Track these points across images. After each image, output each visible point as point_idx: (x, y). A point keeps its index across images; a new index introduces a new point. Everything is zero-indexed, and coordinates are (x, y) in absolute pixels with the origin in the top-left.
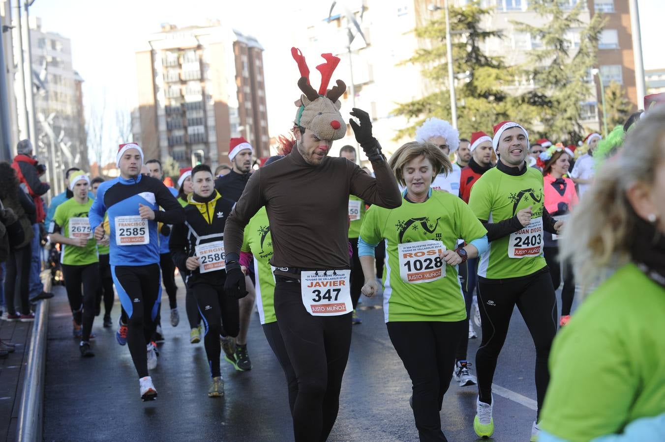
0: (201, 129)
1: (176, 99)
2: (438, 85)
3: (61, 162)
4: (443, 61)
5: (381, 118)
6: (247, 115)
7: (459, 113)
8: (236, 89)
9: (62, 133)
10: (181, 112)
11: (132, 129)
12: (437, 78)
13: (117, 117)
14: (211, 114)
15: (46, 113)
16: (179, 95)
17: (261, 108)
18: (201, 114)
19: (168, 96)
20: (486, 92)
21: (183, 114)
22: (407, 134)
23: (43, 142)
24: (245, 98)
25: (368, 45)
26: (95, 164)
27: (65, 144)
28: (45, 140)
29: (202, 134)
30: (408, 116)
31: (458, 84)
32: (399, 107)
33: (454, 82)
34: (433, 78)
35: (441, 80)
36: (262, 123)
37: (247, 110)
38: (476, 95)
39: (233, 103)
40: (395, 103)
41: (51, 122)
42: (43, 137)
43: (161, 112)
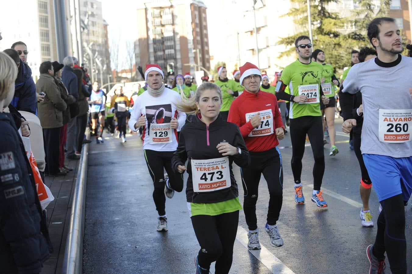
0: (172, 51)
1: (159, 35)
2: (302, 28)
3: (96, 69)
4: (305, 15)
5: (271, 46)
6: (198, 44)
7: (314, 43)
8: (192, 30)
9: (97, 53)
10: (161, 42)
11: (134, 51)
12: (302, 24)
13: (127, 45)
14: (178, 43)
15: (88, 42)
16: (160, 33)
17: (205, 40)
18: (172, 43)
19: (154, 33)
20: (329, 32)
21: (163, 43)
22: (285, 54)
23: (86, 58)
24: (197, 35)
25: (264, 6)
26: (115, 70)
27: (98, 59)
28: (87, 57)
29: (173, 54)
30: (286, 45)
31: (314, 27)
32: (281, 40)
33: (311, 26)
34: (300, 24)
35: (304, 25)
36: (206, 48)
37: (197, 40)
38: (323, 33)
39: (190, 37)
40: (279, 37)
41: (91, 47)
42: (86, 55)
43: (151, 42)
